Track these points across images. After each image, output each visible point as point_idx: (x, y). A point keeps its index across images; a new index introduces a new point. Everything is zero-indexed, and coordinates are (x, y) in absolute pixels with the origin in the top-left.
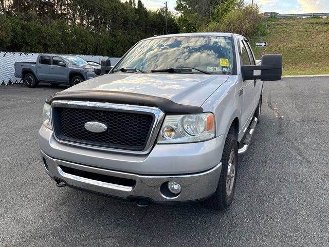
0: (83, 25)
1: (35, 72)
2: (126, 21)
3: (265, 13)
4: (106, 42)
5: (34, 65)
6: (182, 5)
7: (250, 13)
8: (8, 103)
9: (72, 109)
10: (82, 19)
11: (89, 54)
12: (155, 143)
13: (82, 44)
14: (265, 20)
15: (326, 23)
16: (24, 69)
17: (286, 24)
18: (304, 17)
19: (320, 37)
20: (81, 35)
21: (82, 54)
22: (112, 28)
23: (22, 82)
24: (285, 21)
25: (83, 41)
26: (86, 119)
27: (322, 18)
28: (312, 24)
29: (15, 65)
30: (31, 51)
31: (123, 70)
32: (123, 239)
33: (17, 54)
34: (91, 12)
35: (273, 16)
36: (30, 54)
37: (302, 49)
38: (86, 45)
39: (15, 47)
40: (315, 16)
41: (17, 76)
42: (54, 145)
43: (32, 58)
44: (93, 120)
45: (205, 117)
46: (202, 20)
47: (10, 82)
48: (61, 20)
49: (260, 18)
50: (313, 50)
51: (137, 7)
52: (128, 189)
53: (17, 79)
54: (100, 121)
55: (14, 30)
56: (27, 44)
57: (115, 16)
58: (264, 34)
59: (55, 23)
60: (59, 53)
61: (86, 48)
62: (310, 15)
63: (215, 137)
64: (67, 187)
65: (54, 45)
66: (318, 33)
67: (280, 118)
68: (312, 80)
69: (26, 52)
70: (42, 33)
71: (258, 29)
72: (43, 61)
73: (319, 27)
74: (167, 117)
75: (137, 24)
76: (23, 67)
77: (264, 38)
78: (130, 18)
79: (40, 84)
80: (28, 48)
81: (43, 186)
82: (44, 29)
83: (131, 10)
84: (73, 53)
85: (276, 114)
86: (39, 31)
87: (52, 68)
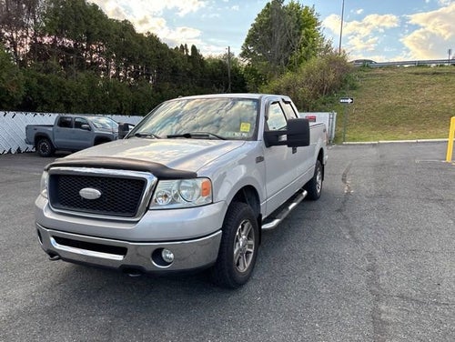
0: (119, 77)
1: (51, 137)
2: (175, 71)
3: (356, 61)
4: (148, 99)
5: (51, 129)
6: (249, 51)
7: (335, 62)
8: (12, 177)
9: (68, 176)
10: (118, 70)
11: (125, 114)
12: (148, 209)
13: (115, 102)
14: (355, 70)
15: (434, 73)
16: (38, 133)
17: (382, 75)
18: (406, 66)
19: (426, 91)
20: (115, 90)
21: (116, 114)
22: (157, 80)
23: (34, 150)
24: (381, 71)
25: (117, 97)
26: (81, 185)
27: (429, 67)
28: (417, 74)
29: (27, 128)
30: (49, 111)
31: (138, 135)
32: (116, 317)
33: (30, 115)
34: (131, 60)
35: (366, 65)
36: (47, 115)
37: (404, 107)
38: (120, 102)
39: (28, 106)
40: (420, 64)
41: (28, 142)
42: (48, 214)
43: (49, 119)
44: (88, 187)
45: (200, 182)
46: (274, 69)
47: (19, 150)
48: (90, 72)
49: (348, 68)
50: (418, 107)
51: (190, 54)
52: (120, 258)
53: (29, 146)
54: (94, 187)
55: (27, 84)
56: (45, 102)
57: (161, 66)
58: (353, 88)
59: (82, 75)
60: (85, 112)
61: (122, 107)
62: (414, 63)
63: (212, 203)
64: (61, 261)
65: (80, 103)
66: (424, 85)
67: (348, 193)
68: (413, 147)
69: (42, 111)
70: (64, 88)
71: (346, 81)
72: (63, 123)
73: (426, 78)
74: (160, 182)
75: (190, 75)
76: (36, 132)
77: (355, 92)
78: (181, 68)
79: (57, 152)
80: (45, 107)
81: (40, 267)
82: (68, 83)
83: (183, 57)
84: (104, 112)
85: (346, 188)
86: (61, 86)
87: (73, 132)
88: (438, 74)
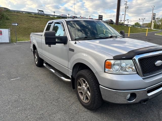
18: (24, 13)
24: (16, 14)
27: (32, 14)
62: (27, 12)
88: (37, 17)
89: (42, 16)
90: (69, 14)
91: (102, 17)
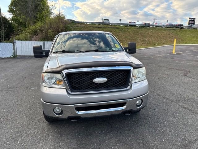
3: (68, 20)
6: (13, 9)
12: (132, 83)
15: (98, 27)
18: (88, 24)
24: (79, 25)
26: (93, 77)
27: (96, 25)
31: (63, 51)
35: (73, 22)
40: (93, 23)
71: (67, 28)
74: (134, 70)
89: (107, 26)
90: (138, 21)
91: (194, 21)
